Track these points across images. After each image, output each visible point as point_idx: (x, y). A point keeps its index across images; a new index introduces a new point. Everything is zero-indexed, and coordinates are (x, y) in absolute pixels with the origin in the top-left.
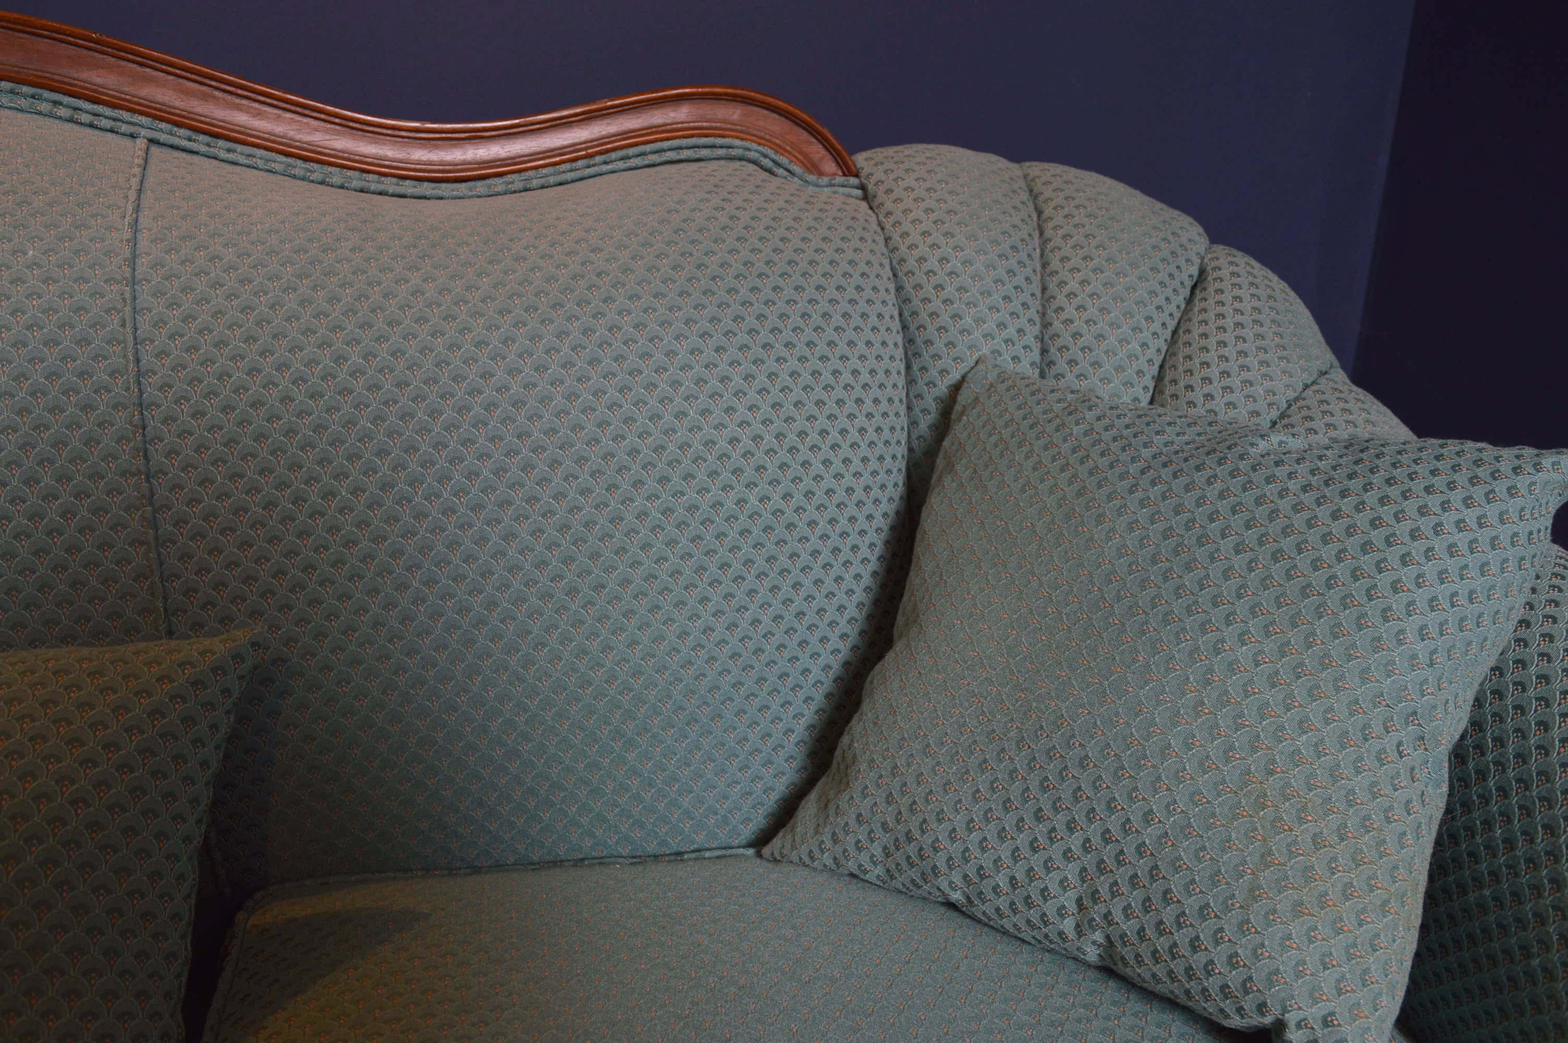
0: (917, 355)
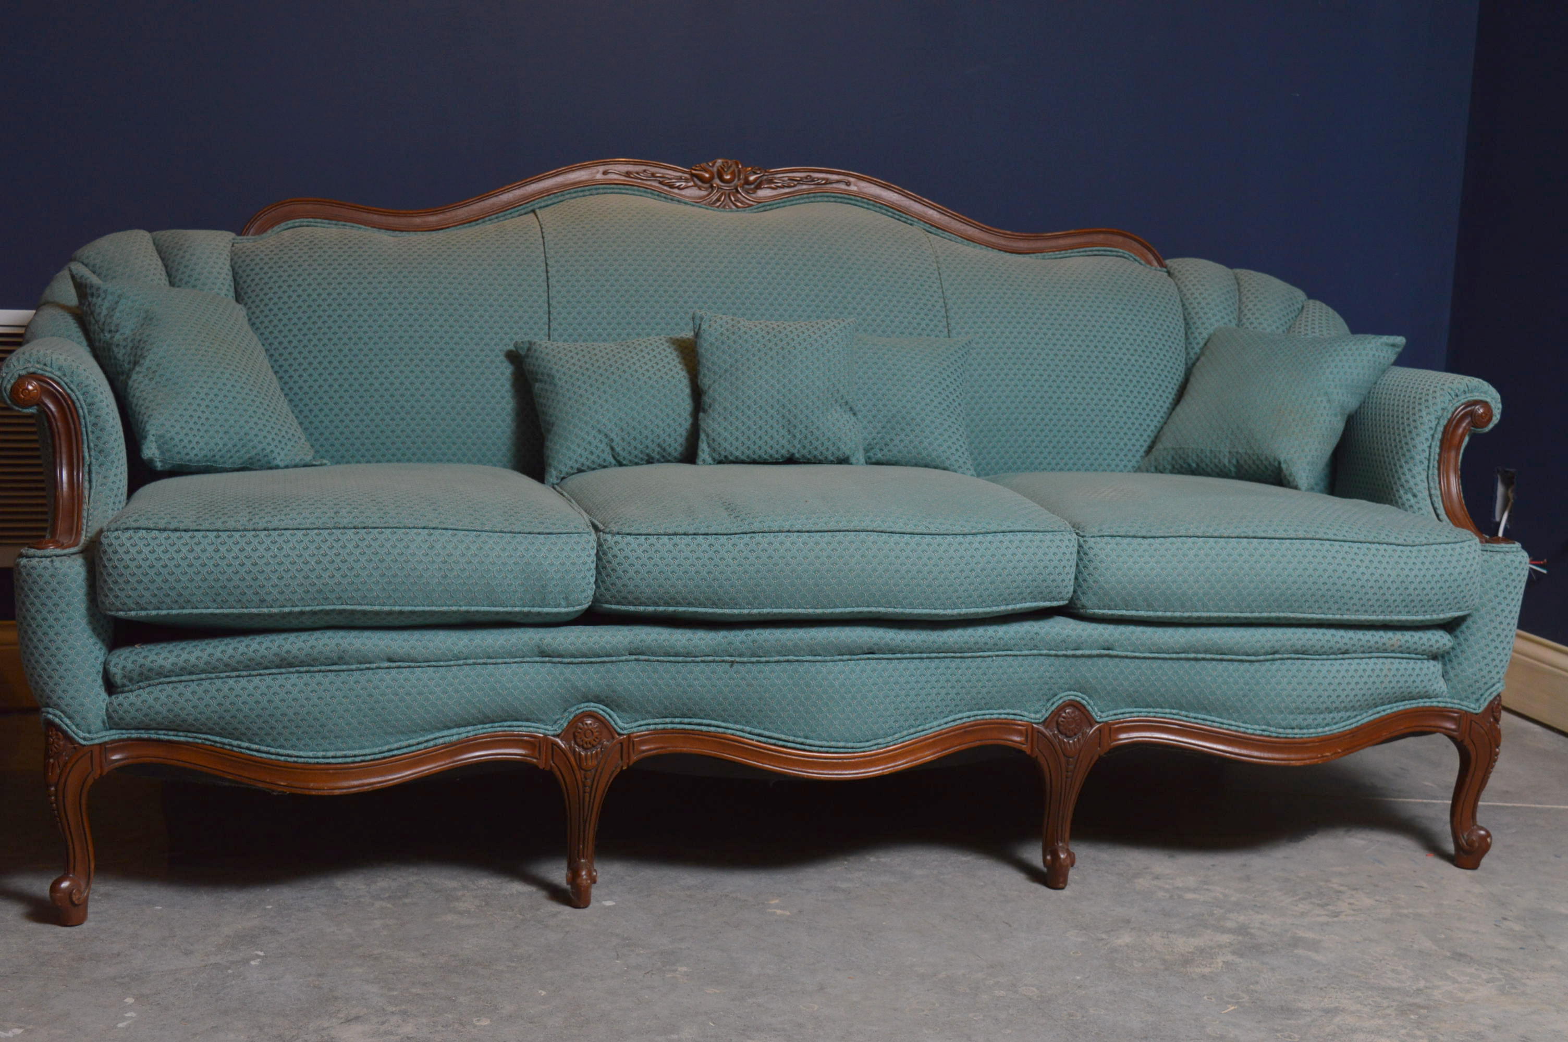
0: (1190, 328)
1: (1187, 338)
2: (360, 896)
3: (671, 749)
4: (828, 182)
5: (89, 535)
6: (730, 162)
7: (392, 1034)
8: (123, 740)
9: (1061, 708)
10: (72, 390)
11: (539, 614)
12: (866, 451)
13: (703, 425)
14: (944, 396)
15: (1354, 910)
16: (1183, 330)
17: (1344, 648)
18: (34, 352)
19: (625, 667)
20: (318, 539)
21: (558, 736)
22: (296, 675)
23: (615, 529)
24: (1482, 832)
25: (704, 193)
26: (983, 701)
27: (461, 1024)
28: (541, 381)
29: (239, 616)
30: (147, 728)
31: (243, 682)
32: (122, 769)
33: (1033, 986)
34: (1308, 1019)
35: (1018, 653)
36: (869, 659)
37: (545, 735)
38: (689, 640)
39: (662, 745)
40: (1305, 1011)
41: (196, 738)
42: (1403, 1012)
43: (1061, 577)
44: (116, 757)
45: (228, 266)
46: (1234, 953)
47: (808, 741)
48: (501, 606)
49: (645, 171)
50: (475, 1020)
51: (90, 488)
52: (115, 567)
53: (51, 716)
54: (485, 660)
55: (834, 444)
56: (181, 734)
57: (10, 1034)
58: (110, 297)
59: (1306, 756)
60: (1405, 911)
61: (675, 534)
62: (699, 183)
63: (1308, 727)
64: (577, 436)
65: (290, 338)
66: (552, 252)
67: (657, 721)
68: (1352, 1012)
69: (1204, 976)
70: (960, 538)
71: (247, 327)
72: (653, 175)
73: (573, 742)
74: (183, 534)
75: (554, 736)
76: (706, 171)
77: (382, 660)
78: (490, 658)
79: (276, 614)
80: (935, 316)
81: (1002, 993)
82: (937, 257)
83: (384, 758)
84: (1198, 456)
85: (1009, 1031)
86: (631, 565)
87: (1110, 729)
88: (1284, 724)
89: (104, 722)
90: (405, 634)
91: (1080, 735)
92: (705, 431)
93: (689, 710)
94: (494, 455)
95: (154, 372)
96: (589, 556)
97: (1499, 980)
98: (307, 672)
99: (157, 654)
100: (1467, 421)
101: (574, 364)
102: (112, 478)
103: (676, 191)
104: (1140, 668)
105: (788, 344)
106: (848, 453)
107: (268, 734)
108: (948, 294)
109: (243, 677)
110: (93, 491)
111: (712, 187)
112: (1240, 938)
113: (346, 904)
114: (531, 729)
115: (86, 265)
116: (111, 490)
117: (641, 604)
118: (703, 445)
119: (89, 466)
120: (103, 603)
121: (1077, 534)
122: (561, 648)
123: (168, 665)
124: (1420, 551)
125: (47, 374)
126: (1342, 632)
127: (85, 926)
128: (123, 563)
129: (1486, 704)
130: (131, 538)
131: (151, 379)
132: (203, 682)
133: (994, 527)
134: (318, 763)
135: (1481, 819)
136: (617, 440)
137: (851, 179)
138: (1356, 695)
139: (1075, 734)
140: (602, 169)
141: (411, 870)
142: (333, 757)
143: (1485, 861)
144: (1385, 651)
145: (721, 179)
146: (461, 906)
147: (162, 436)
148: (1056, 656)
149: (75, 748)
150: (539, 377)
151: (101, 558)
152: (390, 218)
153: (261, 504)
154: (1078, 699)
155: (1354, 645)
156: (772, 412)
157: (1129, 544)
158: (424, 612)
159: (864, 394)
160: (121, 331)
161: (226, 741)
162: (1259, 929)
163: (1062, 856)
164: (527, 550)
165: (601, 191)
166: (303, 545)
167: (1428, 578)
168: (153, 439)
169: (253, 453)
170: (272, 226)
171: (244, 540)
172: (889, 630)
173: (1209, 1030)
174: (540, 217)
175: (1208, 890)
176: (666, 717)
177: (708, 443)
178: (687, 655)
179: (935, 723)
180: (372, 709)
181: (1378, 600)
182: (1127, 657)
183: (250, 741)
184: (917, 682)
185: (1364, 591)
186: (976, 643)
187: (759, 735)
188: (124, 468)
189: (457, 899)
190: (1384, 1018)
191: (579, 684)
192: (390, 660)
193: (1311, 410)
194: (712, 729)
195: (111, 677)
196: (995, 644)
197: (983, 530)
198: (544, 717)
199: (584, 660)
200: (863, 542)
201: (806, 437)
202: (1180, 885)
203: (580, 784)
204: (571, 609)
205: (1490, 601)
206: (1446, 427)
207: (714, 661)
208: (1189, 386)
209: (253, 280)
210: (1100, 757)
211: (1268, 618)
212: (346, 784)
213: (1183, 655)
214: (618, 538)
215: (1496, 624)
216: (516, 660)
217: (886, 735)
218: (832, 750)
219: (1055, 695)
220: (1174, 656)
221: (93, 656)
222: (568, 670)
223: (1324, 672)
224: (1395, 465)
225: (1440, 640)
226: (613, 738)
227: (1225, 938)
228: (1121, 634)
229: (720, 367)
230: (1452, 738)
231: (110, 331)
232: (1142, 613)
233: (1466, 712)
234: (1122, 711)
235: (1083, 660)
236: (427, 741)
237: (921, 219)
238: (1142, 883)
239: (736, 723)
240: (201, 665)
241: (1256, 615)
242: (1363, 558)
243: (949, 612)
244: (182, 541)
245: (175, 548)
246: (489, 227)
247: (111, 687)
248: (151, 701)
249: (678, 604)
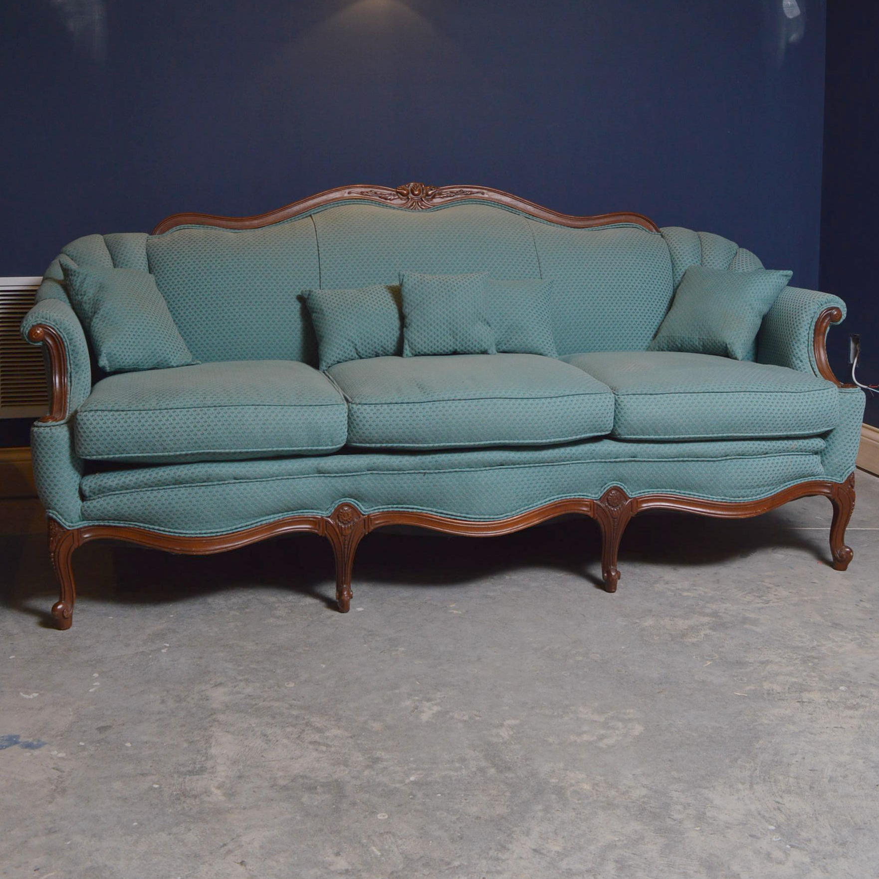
0: (675, 267)
1: (673, 272)
2: (222, 608)
3: (392, 523)
4: (472, 193)
5: (70, 412)
6: (418, 184)
7: (240, 693)
8: (90, 526)
9: (609, 491)
10: (61, 332)
11: (317, 450)
12: (497, 345)
13: (406, 335)
14: (539, 313)
15: (777, 599)
16: (671, 268)
17: (765, 451)
18: (41, 312)
19: (365, 478)
20: (195, 414)
21: (329, 517)
22: (184, 488)
23: (358, 402)
24: (848, 550)
25: (404, 202)
26: (566, 489)
27: (278, 687)
28: (316, 312)
29: (152, 457)
30: (103, 520)
31: (155, 493)
32: (90, 542)
33: (597, 653)
34: (752, 668)
35: (584, 461)
36: (500, 469)
37: (322, 517)
38: (400, 462)
39: (386, 520)
40: (750, 663)
41: (130, 524)
42: (804, 661)
43: (606, 419)
44: (86, 536)
45: (145, 253)
46: (710, 629)
47: (468, 516)
48: (295, 447)
49: (371, 191)
50: (286, 683)
51: (71, 386)
52: (85, 432)
53: (51, 514)
54: (288, 477)
55: (479, 343)
56: (122, 522)
57: (31, 697)
58: (81, 276)
59: (746, 512)
60: (806, 598)
61: (391, 403)
62: (401, 197)
63: (747, 496)
64: (336, 343)
65: (179, 292)
66: (321, 239)
67: (384, 507)
68: (777, 663)
69: (693, 644)
70: (549, 400)
71: (155, 288)
72: (376, 193)
73: (337, 520)
74: (121, 412)
75: (327, 517)
76: (405, 190)
77: (231, 479)
78: (291, 475)
79: (172, 456)
80: (533, 267)
81: (580, 658)
82: (533, 233)
83: (233, 533)
84: (681, 340)
85: (584, 682)
86: (367, 421)
87: (637, 501)
88: (734, 495)
89: (80, 517)
90: (243, 464)
91: (620, 506)
92: (407, 339)
93: (402, 500)
94: (291, 354)
95: (105, 317)
96: (344, 417)
97: (858, 639)
98: (190, 487)
99: (108, 479)
100: (828, 319)
101: (334, 303)
102: (83, 379)
103: (388, 201)
104: (652, 467)
105: (451, 288)
106: (487, 347)
107: (169, 522)
108: (540, 254)
109: (155, 490)
110: (72, 387)
111: (408, 198)
112: (714, 619)
113: (214, 613)
114: (314, 514)
115: (68, 255)
116: (83, 386)
117: (373, 443)
118: (406, 346)
119: (71, 374)
120: (78, 452)
121: (614, 393)
122: (329, 469)
123: (114, 484)
124: (805, 395)
125: (48, 324)
126: (764, 443)
127: (71, 629)
128: (89, 430)
129: (846, 478)
130: (93, 416)
131: (104, 321)
132: (134, 494)
133: (567, 393)
134: (197, 537)
135: (847, 541)
136: (359, 344)
137: (484, 191)
138: (773, 477)
139: (618, 505)
140: (347, 191)
141: (250, 591)
142: (205, 533)
143: (850, 565)
144: (788, 451)
145: (413, 194)
146: (278, 613)
147: (110, 353)
148: (605, 462)
149: (64, 531)
150: (315, 310)
151: (77, 427)
152: (233, 222)
153: (163, 394)
154: (619, 485)
155: (771, 449)
156: (444, 327)
157: (643, 399)
158: (253, 452)
159: (495, 314)
160: (87, 295)
161: (146, 525)
162: (725, 613)
163: (613, 574)
164: (309, 415)
165: (348, 203)
166: (186, 417)
167: (810, 410)
168: (105, 355)
169: (159, 360)
170: (168, 230)
171: (155, 415)
172: (511, 452)
173: (696, 677)
174: (313, 218)
175: (696, 589)
176: (389, 504)
177: (409, 345)
178: (400, 470)
179: (539, 503)
180: (226, 506)
181: (783, 424)
182: (644, 461)
183: (159, 525)
184: (528, 480)
185: (775, 419)
186: (560, 457)
187: (441, 513)
188: (89, 373)
189: (276, 609)
190: (794, 665)
191: (340, 488)
192: (235, 479)
193: (742, 314)
194: (415, 510)
195: (83, 492)
196: (571, 457)
197: (562, 395)
198: (321, 507)
199: (342, 474)
200: (495, 404)
201: (463, 340)
202: (680, 587)
203: (342, 544)
204: (334, 447)
205: (845, 420)
206: (816, 322)
207: (414, 473)
208: (675, 300)
209: (158, 260)
210: (632, 517)
211: (722, 437)
212: (212, 548)
213: (676, 459)
214: (359, 406)
215: (849, 433)
216: (305, 476)
217: (512, 511)
218: (482, 520)
219: (606, 484)
220: (671, 460)
221: (74, 480)
222: (333, 481)
223: (755, 465)
224: (790, 344)
225: (819, 443)
226: (360, 517)
227: (706, 620)
228: (641, 448)
229: (414, 302)
230: (828, 497)
231: (81, 295)
232: (652, 437)
233: (836, 483)
234: (643, 491)
235: (620, 464)
236: (257, 523)
237: (524, 211)
238: (659, 587)
239: (427, 507)
240: (132, 484)
241: (715, 435)
242: (773, 401)
243: (544, 441)
244: (121, 417)
245: (117, 421)
246: (286, 226)
247: (83, 497)
248: (105, 505)
249: (393, 442)
